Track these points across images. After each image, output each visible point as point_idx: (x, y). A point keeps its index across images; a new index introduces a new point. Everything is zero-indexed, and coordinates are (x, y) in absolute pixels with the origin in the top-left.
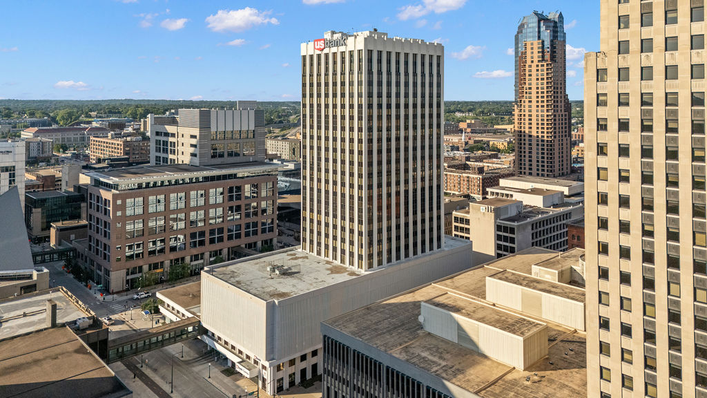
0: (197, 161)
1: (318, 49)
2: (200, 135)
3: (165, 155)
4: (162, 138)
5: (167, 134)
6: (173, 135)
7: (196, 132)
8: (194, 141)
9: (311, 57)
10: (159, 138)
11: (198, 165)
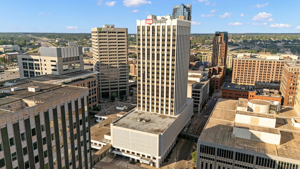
1: (148, 23)
4: (28, 62)
5: (32, 60)
7: (56, 59)
8: (54, 63)
9: (143, 27)
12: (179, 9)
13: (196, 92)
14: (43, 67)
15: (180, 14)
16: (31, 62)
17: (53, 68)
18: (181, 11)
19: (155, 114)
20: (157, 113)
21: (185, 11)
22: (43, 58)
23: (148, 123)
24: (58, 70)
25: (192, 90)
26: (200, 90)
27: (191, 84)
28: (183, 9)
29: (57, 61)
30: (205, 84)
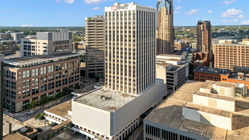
0: (47, 54)
1: (113, 10)
2: (48, 43)
3: (29, 51)
4: (27, 44)
5: (30, 43)
6: (34, 43)
7: (47, 42)
8: (45, 45)
9: (110, 13)
10: (25, 44)
11: (47, 55)
12: (162, 2)
13: (170, 74)
14: (38, 48)
15: (163, 6)
16: (29, 44)
17: (44, 49)
18: (163, 4)
19: (119, 92)
20: (121, 91)
21: (167, 3)
22: (38, 41)
23: (108, 100)
24: (47, 51)
25: (166, 72)
26: (174, 72)
27: (165, 66)
28: (165, 2)
29: (47, 44)
30: (181, 67)
